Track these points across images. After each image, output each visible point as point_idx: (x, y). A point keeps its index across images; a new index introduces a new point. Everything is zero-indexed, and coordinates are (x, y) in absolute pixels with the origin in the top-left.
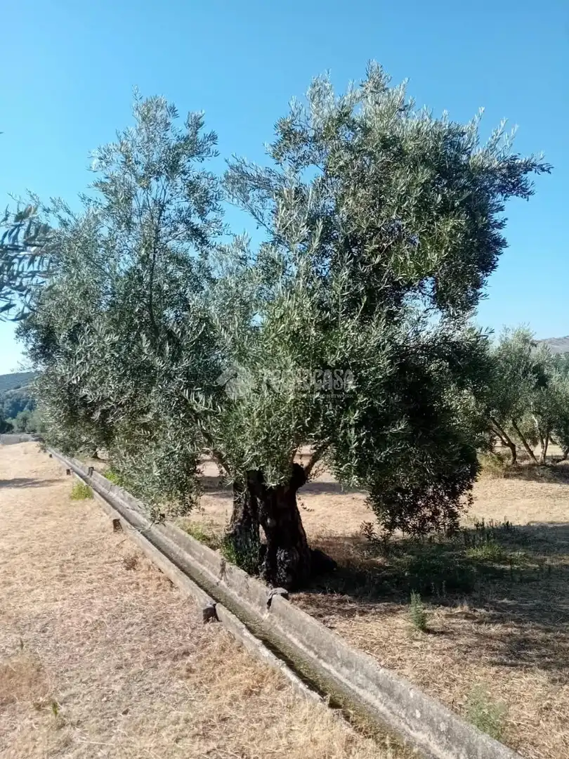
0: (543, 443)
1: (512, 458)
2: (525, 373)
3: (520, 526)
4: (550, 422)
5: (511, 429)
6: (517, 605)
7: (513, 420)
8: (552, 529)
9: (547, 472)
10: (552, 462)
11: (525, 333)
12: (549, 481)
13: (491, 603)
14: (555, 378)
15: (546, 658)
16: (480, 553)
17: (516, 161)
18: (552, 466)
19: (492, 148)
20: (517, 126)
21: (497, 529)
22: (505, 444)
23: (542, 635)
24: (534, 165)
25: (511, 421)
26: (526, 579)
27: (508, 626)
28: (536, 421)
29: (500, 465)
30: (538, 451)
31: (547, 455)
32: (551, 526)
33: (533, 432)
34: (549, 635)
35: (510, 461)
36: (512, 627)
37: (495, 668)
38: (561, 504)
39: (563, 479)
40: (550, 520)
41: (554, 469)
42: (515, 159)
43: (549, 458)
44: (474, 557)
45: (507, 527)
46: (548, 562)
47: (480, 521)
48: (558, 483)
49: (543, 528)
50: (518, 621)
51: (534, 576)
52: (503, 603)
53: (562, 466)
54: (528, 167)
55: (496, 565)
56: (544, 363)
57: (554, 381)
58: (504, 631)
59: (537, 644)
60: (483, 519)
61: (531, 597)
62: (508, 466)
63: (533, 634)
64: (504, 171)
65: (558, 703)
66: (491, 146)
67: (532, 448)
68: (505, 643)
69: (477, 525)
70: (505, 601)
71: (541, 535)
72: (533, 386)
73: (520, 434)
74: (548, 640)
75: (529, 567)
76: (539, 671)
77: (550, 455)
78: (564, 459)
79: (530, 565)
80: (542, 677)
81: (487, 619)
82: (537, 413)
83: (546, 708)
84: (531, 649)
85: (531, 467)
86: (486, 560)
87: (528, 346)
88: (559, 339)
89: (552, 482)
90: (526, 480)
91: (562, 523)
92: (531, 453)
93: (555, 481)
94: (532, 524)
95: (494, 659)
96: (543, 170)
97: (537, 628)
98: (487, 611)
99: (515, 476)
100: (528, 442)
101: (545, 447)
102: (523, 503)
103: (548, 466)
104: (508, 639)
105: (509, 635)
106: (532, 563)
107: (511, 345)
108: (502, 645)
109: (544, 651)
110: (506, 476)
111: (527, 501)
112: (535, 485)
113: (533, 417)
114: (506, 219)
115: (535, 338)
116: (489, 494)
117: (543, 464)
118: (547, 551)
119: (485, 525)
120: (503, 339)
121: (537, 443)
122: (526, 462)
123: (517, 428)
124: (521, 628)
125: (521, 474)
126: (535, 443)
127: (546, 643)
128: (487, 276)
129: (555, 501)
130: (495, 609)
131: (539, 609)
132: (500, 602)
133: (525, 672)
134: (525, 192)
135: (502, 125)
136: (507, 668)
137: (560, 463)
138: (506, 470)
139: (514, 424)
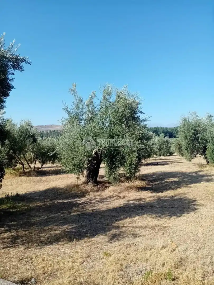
0: (34, 163)
1: (23, 169)
2: (28, 137)
3: (23, 194)
4: (37, 155)
5: (23, 158)
6: (16, 224)
7: (24, 155)
8: (34, 193)
9: (35, 173)
10: (37, 169)
11: (29, 122)
12: (36, 176)
13: (7, 225)
14: (39, 139)
15: (24, 241)
16: (5, 206)
17: (19, 57)
18: (37, 171)
19: (10, 50)
20: (20, 44)
21: (14, 196)
22: (20, 164)
23: (24, 233)
24: (25, 60)
25: (23, 155)
26: (22, 213)
27: (12, 232)
28: (32, 155)
29: (18, 172)
30: (32, 166)
31: (35, 167)
32: (34, 192)
33: (31, 159)
34: (27, 232)
35: (22, 170)
36: (13, 232)
37: (4, 250)
38: (39, 184)
39: (40, 175)
40: (33, 190)
41: (37, 172)
42: (18, 56)
43: (36, 168)
44: (3, 208)
45: (18, 195)
46: (31, 206)
47: (7, 194)
48: (39, 177)
49: (31, 194)
50: (16, 230)
51: (25, 212)
52: (12, 224)
53: (40, 171)
54: (23, 61)
55: (11, 210)
56: (35, 134)
57: (39, 141)
58: (10, 235)
59: (22, 237)
60: (8, 193)
61: (23, 220)
62: (21, 172)
63: (21, 233)
64: (14, 60)
65: (26, 256)
66: (9, 49)
67: (30, 165)
68: (9, 239)
69: (6, 196)
70: (12, 223)
71: (29, 196)
72: (31, 142)
73: (26, 160)
74: (26, 234)
75: (24, 209)
76: (21, 246)
77: (37, 167)
78: (41, 168)
79: (24, 208)
80: (22, 248)
81: (4, 231)
82: (32, 152)
83: (21, 259)
84: (19, 239)
85: (29, 172)
86: (8, 208)
87: (30, 127)
88: (44, 126)
89: (37, 177)
90: (27, 177)
91: (38, 191)
92: (30, 167)
93: (38, 176)
94: (27, 193)
95: (4, 246)
96: (28, 63)
97: (23, 231)
98: (5, 228)
99: (23, 175)
100: (29, 162)
101: (35, 164)
102: (25, 185)
103: (35, 171)
104: (11, 237)
105: (12, 236)
106: (25, 207)
107: (24, 127)
108: (8, 240)
109: (24, 238)
110: (20, 176)
111: (27, 184)
112: (30, 178)
113: (31, 154)
114: (14, 78)
115: (33, 125)
116: (13, 183)
117: (34, 171)
118: (31, 202)
119: (9, 195)
120: (21, 124)
121: (32, 163)
122: (28, 170)
123: (25, 158)
124: (17, 232)
125: (25, 175)
126: (31, 163)
127: (25, 235)
128: (5, 98)
129: (36, 183)
130: (8, 227)
131: (25, 223)
132: (10, 224)
133: (16, 248)
134: (21, 69)
135: (14, 42)
136: (9, 249)
137: (40, 170)
138: (20, 173)
139: (24, 156)
